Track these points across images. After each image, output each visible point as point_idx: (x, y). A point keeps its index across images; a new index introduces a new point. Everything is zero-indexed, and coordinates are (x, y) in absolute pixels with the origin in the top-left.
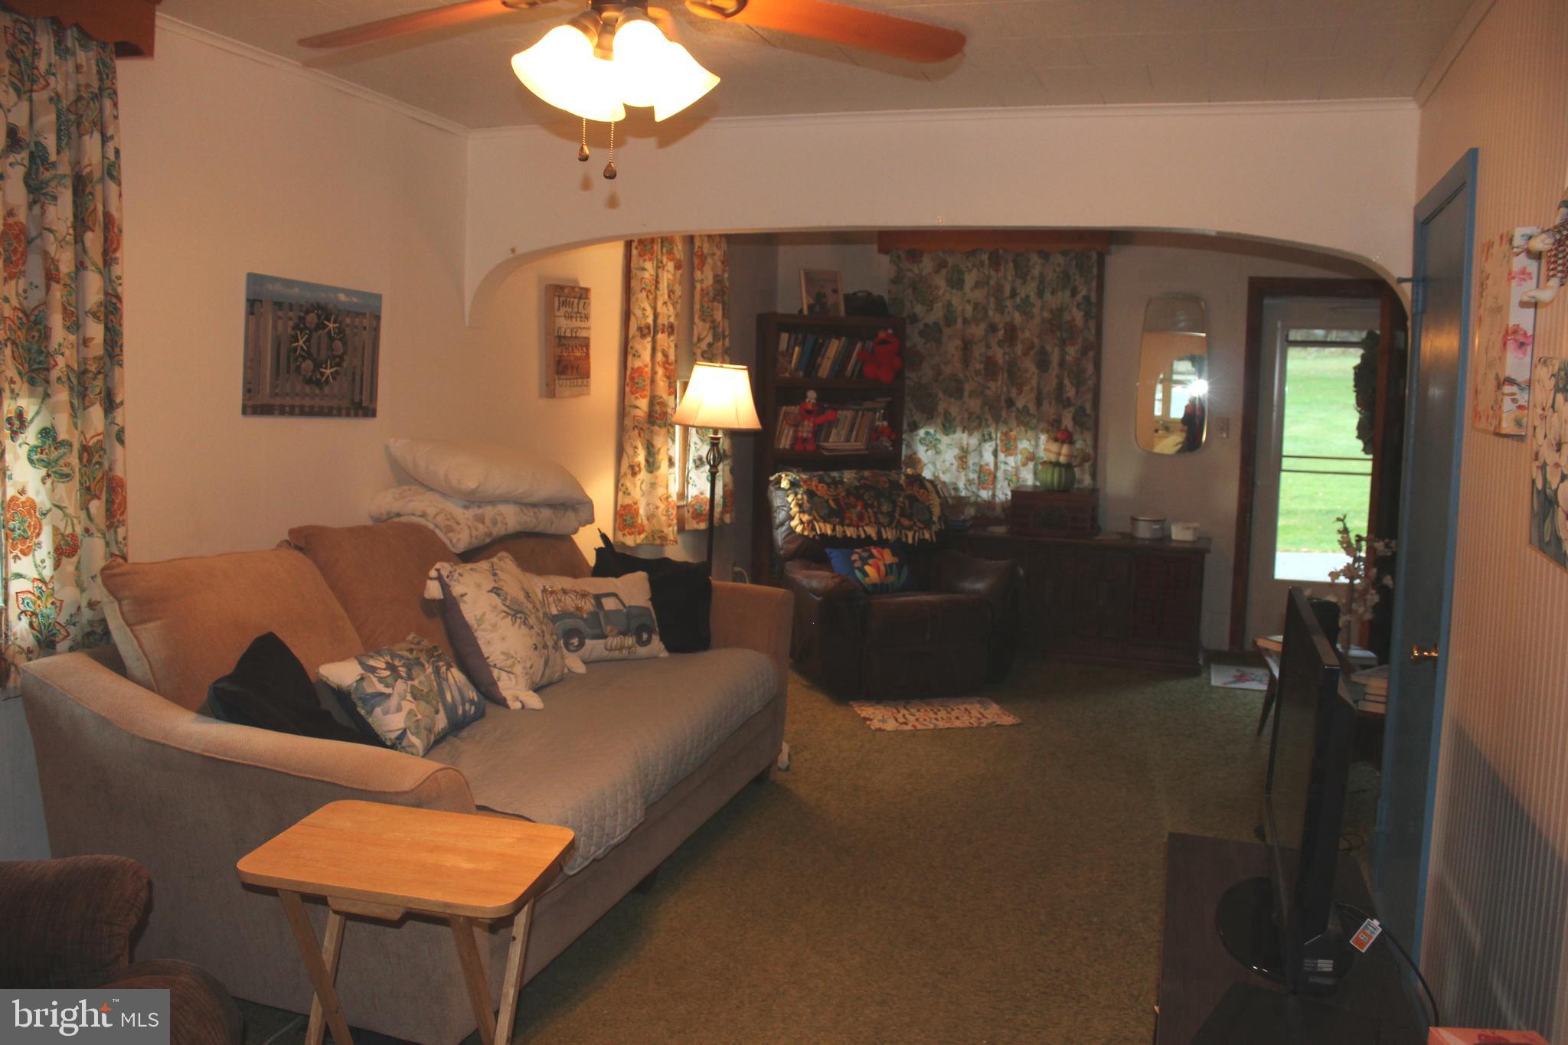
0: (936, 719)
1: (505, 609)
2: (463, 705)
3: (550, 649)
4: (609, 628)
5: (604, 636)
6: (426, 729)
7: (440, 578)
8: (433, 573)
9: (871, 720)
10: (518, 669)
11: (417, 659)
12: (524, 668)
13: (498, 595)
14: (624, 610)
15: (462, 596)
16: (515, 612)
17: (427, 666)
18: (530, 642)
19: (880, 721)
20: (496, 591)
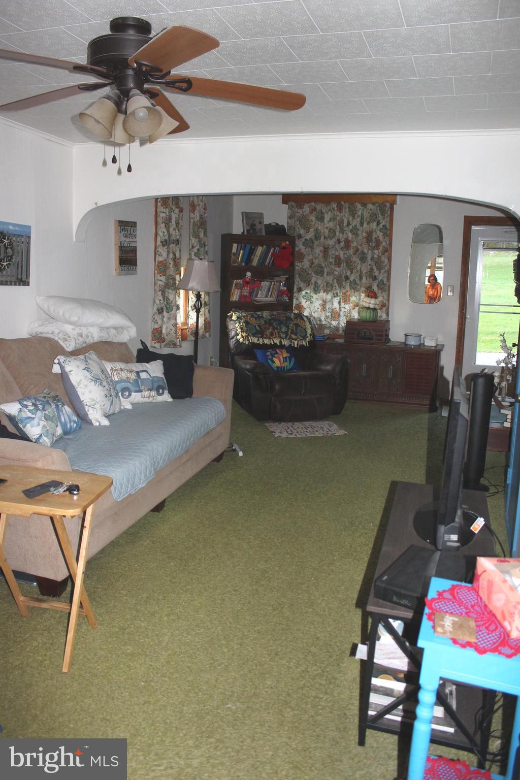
0: (307, 432)
1: (91, 378)
2: (70, 423)
3: (114, 397)
4: (143, 387)
5: (141, 391)
6: (51, 434)
7: (59, 363)
8: (56, 361)
9: (275, 432)
10: (97, 406)
11: (48, 401)
12: (100, 406)
13: (88, 371)
14: (151, 379)
15: (70, 371)
16: (96, 380)
17: (52, 404)
18: (103, 394)
19: (279, 433)
20: (87, 369)
